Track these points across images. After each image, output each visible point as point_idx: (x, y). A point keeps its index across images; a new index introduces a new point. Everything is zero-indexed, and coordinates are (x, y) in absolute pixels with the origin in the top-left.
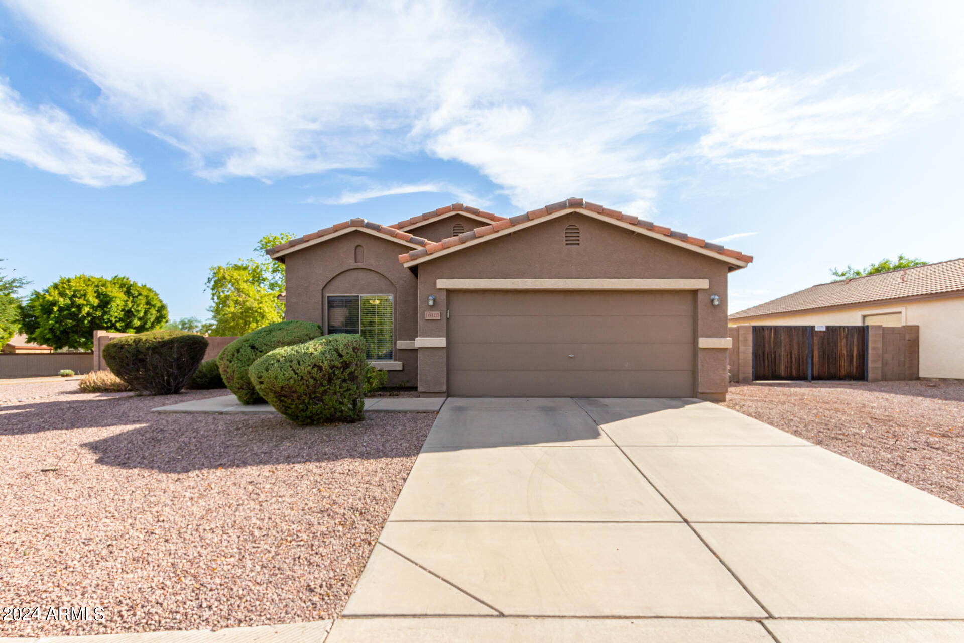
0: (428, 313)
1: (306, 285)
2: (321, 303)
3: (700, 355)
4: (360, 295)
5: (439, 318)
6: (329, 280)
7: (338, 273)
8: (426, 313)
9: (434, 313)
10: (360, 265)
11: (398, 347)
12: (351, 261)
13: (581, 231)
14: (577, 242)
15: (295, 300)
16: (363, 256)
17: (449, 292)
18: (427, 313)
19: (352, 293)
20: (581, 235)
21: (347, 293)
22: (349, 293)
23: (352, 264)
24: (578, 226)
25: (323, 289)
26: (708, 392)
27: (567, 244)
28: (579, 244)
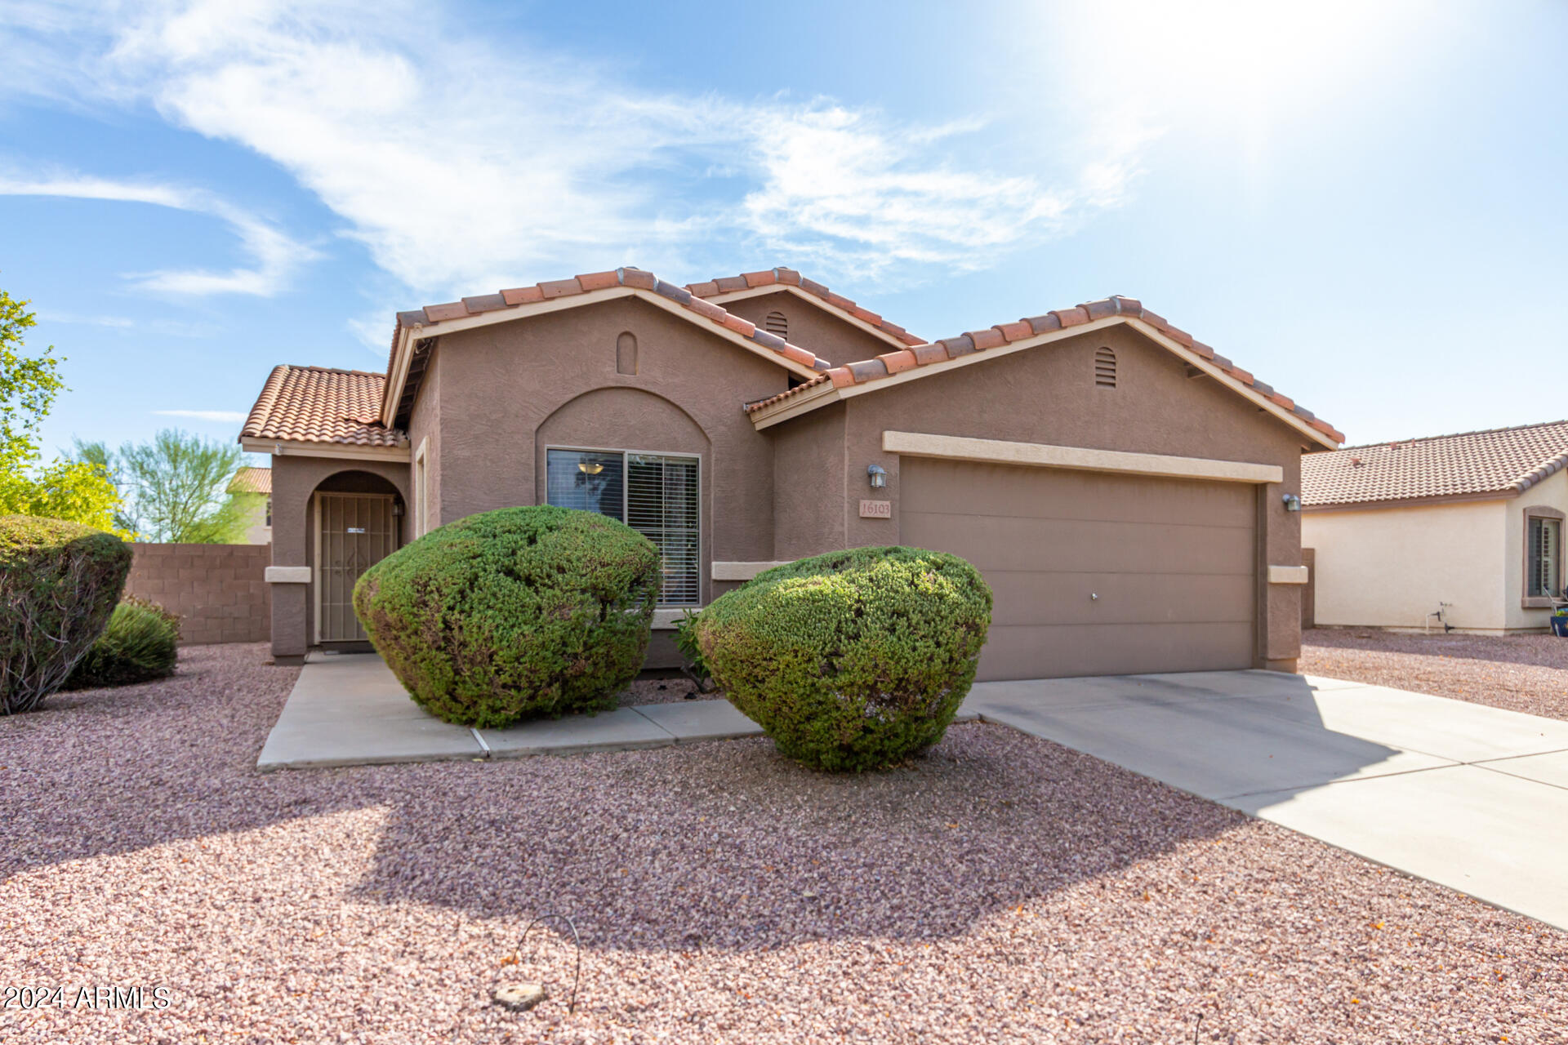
0: (867, 502)
1: (494, 417)
2: (533, 464)
3: (1270, 594)
4: (627, 451)
5: (888, 516)
6: (554, 409)
7: (578, 394)
8: (862, 502)
9: (879, 503)
10: (629, 380)
11: (714, 576)
12: (608, 369)
13: (1120, 360)
14: (1111, 381)
15: (466, 453)
16: (635, 360)
17: (907, 460)
18: (865, 503)
19: (607, 444)
20: (1117, 367)
21: (593, 444)
22: (600, 445)
23: (609, 375)
24: (1115, 351)
25: (537, 431)
26: (1279, 657)
27: (1098, 383)
28: (1113, 385)
